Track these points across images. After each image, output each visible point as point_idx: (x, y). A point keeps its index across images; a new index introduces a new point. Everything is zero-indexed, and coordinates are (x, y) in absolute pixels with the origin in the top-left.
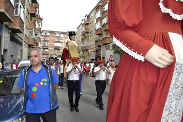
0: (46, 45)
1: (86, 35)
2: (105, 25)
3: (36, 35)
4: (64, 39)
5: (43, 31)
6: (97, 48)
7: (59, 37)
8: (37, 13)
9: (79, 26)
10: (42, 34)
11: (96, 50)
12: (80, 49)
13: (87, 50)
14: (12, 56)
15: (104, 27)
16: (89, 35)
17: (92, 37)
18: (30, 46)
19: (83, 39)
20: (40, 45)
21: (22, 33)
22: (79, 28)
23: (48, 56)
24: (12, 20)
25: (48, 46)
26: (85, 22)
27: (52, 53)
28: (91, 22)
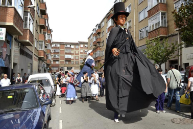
0: (57, 57)
1: (98, 45)
3: (46, 47)
4: (75, 50)
5: (53, 43)
7: (70, 48)
8: (47, 25)
9: (90, 36)
10: (53, 46)
13: (99, 61)
14: (22, 70)
16: (101, 45)
17: (104, 47)
18: (40, 59)
19: (95, 50)
20: (50, 58)
21: (32, 46)
22: (90, 39)
23: (59, 69)
24: (21, 33)
26: (97, 31)
27: (62, 66)
28: (102, 31)
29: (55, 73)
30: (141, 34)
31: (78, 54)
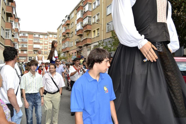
0: (25, 47)
1: (67, 36)
2: (86, 25)
3: (13, 36)
4: (44, 40)
5: (21, 32)
6: (78, 49)
7: (39, 38)
8: (14, 13)
9: (60, 27)
10: (20, 35)
11: (78, 52)
12: (61, 50)
13: (68, 52)
15: (85, 28)
16: (70, 36)
17: (73, 38)
19: (64, 41)
20: (18, 47)
22: (59, 29)
23: (27, 58)
25: (26, 48)
26: (66, 22)
27: (31, 55)
28: (71, 22)
29: (23, 62)
30: (108, 27)
31: (47, 44)
